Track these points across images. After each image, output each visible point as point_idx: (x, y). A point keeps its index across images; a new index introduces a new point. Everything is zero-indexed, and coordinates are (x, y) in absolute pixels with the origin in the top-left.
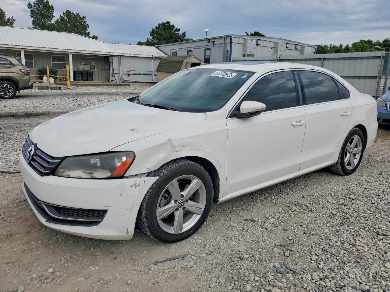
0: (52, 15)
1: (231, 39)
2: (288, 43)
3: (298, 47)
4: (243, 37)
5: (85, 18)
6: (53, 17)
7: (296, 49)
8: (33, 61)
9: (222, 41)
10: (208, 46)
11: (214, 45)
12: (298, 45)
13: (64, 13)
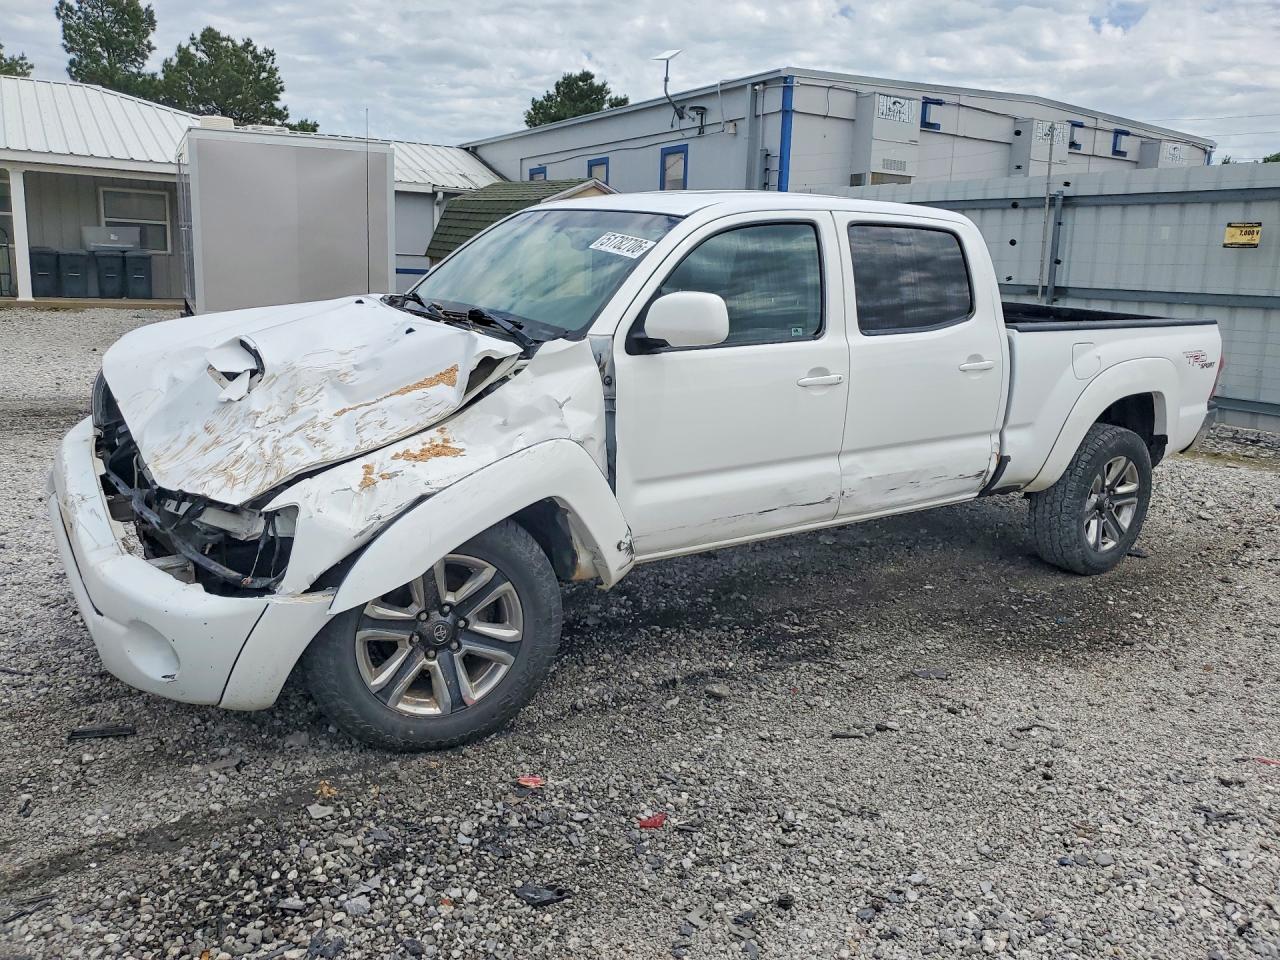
0: (146, 41)
1: (788, 91)
2: (1081, 125)
3: (1125, 143)
4: (850, 86)
5: (271, 54)
6: (150, 48)
7: (1116, 152)
9: (740, 107)
10: (679, 136)
11: (701, 129)
12: (1127, 134)
13: (193, 39)
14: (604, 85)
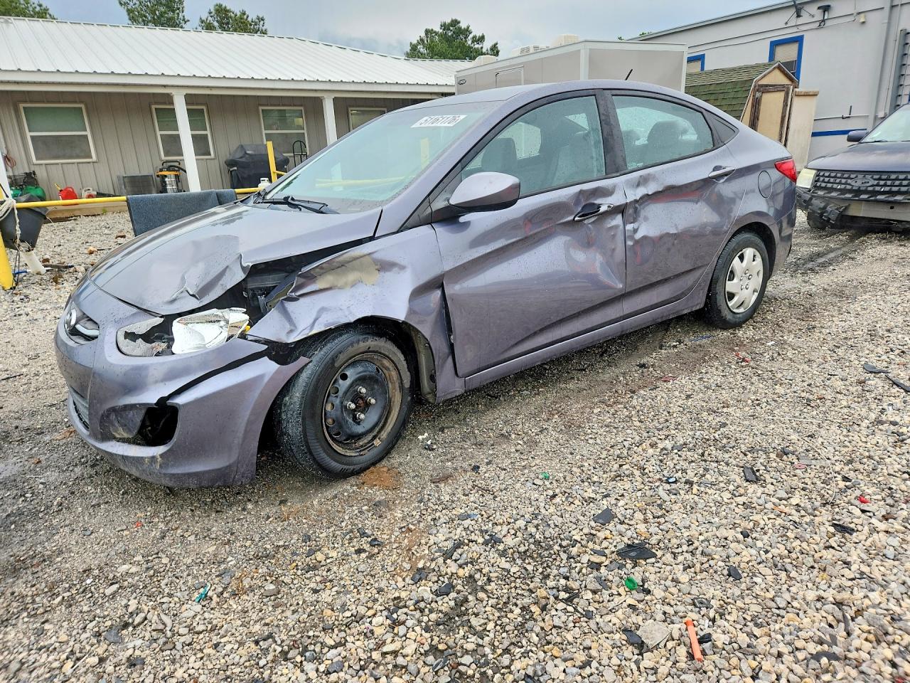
0: (181, 16)
5: (262, 20)
6: (186, 21)
8: (208, 132)
10: (795, 30)
11: (824, 21)
13: (210, 13)
14: (468, 27)
